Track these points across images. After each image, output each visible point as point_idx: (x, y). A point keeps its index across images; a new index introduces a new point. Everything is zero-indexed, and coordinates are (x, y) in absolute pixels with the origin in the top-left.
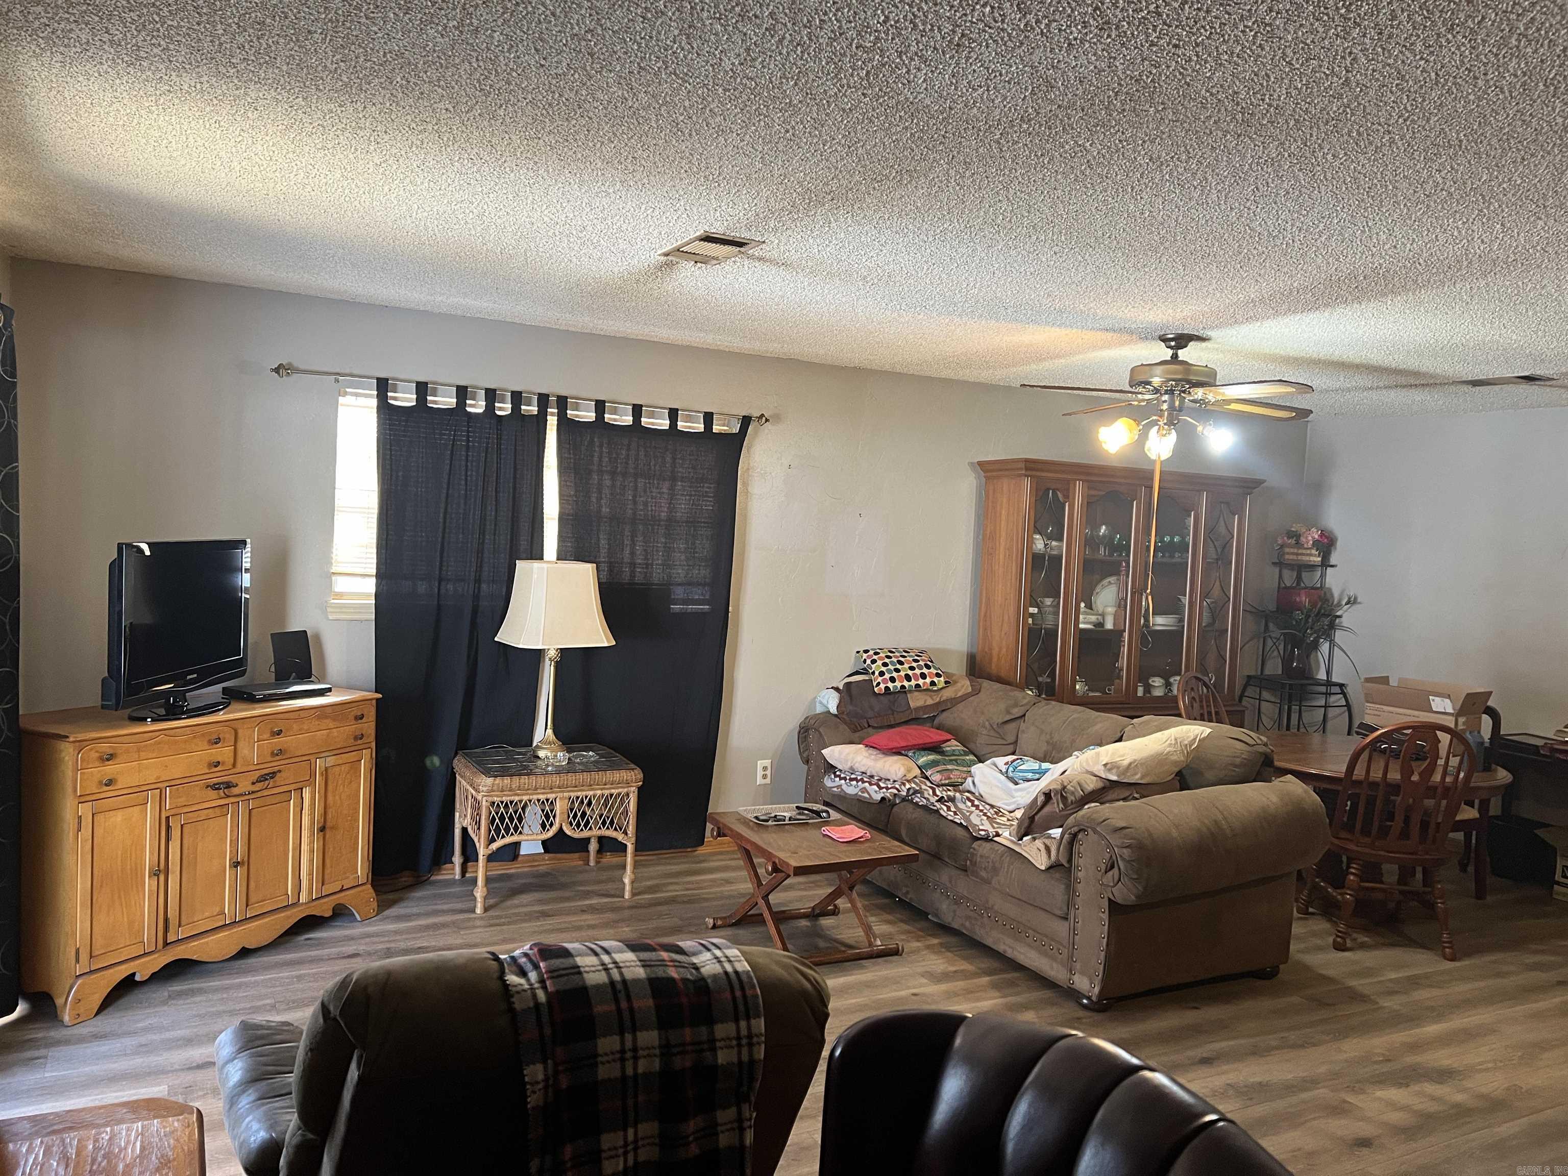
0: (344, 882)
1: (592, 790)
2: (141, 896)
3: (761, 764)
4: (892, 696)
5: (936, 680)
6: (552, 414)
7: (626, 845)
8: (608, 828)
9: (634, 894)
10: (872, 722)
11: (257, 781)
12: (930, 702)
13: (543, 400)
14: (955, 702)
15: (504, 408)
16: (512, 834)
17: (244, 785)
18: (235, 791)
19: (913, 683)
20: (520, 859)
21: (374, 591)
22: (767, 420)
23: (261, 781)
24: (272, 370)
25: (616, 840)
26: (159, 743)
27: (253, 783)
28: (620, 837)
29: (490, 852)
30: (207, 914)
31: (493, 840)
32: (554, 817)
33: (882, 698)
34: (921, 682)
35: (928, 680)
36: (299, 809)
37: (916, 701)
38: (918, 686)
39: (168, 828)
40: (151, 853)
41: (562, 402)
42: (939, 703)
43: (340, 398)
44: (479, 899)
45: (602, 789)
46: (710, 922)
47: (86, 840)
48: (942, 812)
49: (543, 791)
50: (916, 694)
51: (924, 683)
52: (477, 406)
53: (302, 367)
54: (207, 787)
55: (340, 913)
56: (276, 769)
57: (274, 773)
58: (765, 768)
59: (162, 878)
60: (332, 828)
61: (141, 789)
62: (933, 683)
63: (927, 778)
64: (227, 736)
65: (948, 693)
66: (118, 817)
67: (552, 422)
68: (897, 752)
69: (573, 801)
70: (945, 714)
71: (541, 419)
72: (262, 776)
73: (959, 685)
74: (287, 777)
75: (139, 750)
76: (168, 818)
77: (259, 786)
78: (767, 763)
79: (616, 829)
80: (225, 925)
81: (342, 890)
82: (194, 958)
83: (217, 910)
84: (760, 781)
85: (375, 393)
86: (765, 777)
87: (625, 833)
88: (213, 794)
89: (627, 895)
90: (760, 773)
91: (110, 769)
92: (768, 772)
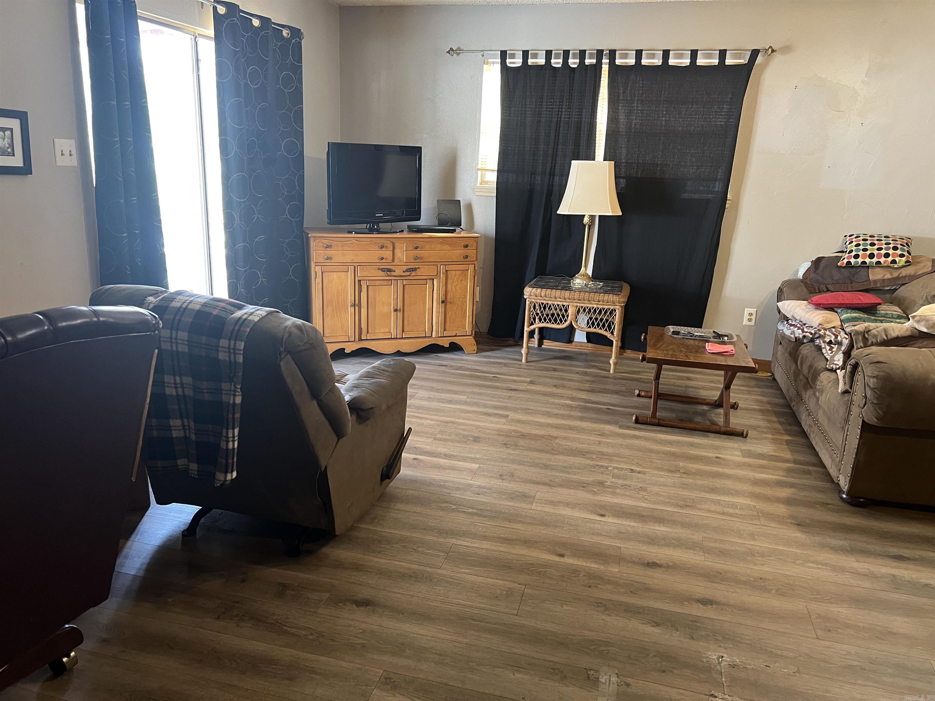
0: (457, 332)
1: (591, 304)
2: (347, 315)
3: (747, 311)
4: (854, 270)
5: (897, 259)
6: (606, 64)
7: (613, 341)
8: (601, 328)
9: (615, 372)
10: (830, 287)
11: (406, 271)
12: (888, 276)
13: (600, 54)
14: (913, 278)
15: (573, 62)
16: (543, 322)
17: (398, 271)
18: (394, 274)
19: (875, 260)
20: (573, 343)
21: (496, 180)
22: (773, 51)
23: (408, 271)
24: (447, 52)
25: (607, 337)
26: (352, 244)
27: (404, 272)
28: (608, 334)
29: (530, 330)
30: (382, 331)
31: (532, 324)
32: (568, 316)
33: (843, 270)
34: (882, 260)
35: (890, 259)
36: (431, 290)
37: (876, 275)
38: (879, 263)
39: (360, 286)
40: (351, 296)
41: (612, 54)
42: (898, 278)
43: (485, 66)
44: (524, 355)
45: (597, 304)
46: (637, 392)
47: (319, 283)
48: (824, 351)
49: (560, 300)
50: (878, 269)
51: (885, 262)
52: (557, 63)
53: (465, 49)
54: (379, 269)
55: (454, 348)
56: (417, 267)
57: (415, 268)
58: (751, 314)
59: (357, 308)
60: (450, 303)
61: (344, 264)
62: (894, 262)
63: (843, 329)
64: (389, 246)
65: (910, 271)
66: (335, 276)
67: (605, 68)
68: (830, 308)
69: (579, 309)
70: (903, 287)
71: (598, 67)
72: (409, 269)
73: (921, 265)
74: (424, 271)
75: (343, 246)
76: (359, 281)
77: (408, 273)
78: (753, 311)
79: (606, 330)
80: (391, 338)
81: (456, 336)
82: (373, 349)
83: (387, 330)
84: (745, 322)
85: (499, 60)
86: (750, 320)
87: (612, 333)
88: (382, 273)
89: (611, 372)
90: (746, 317)
91: (329, 252)
92: (753, 317)
